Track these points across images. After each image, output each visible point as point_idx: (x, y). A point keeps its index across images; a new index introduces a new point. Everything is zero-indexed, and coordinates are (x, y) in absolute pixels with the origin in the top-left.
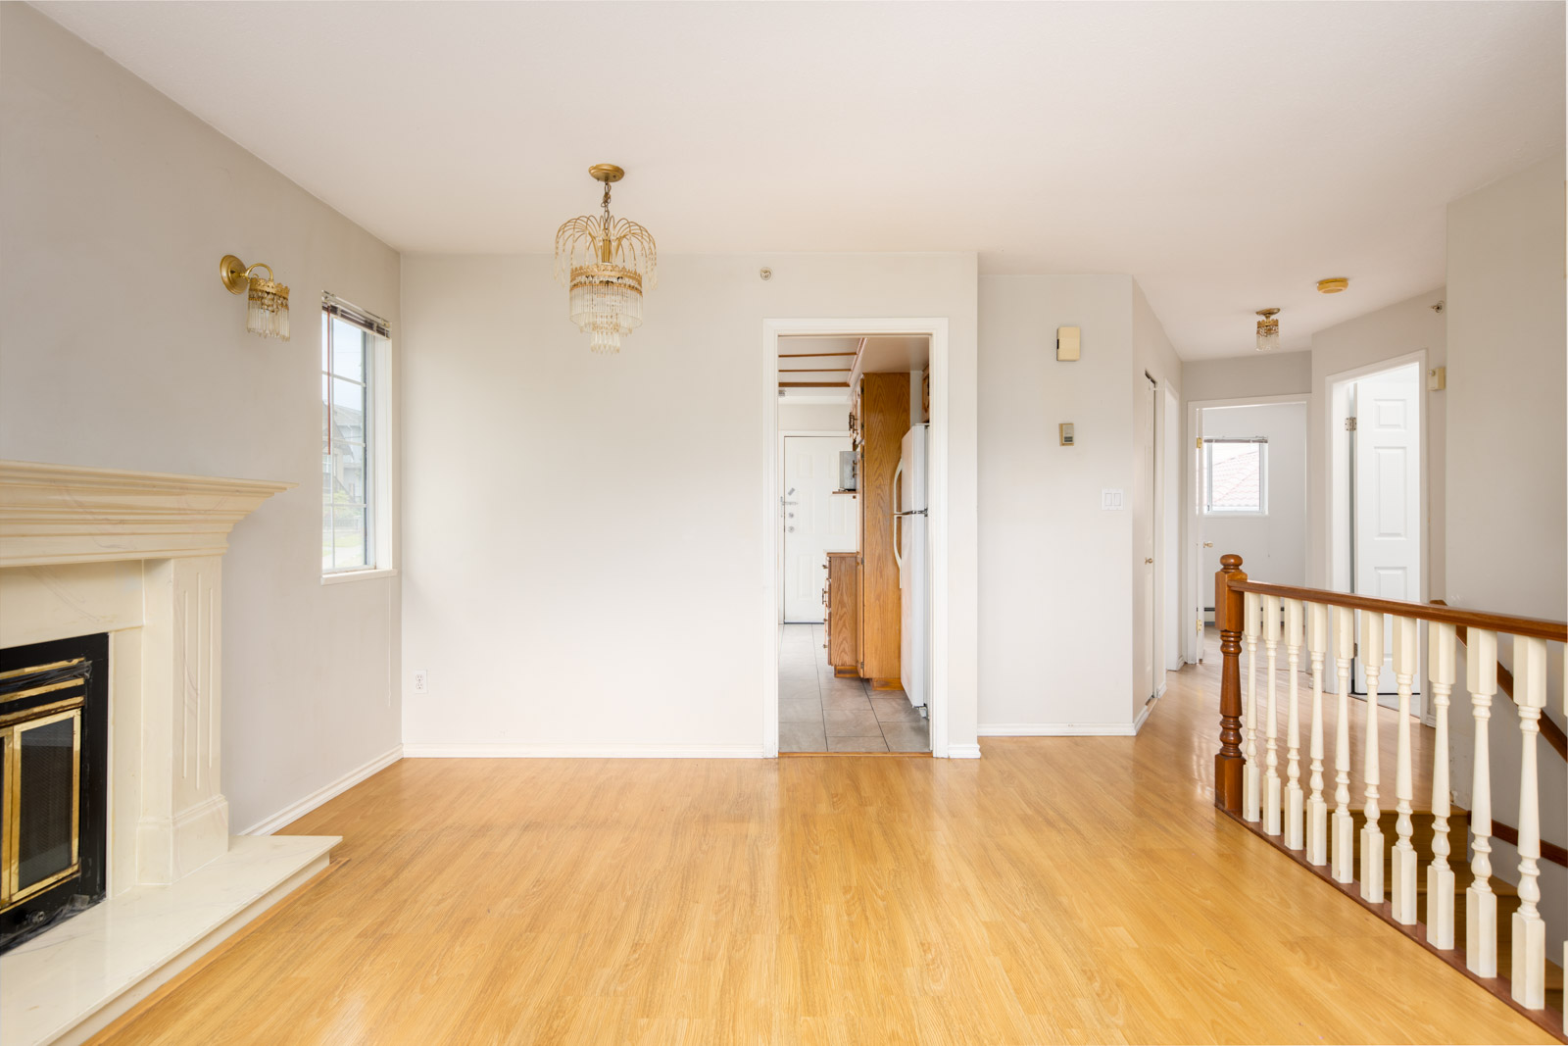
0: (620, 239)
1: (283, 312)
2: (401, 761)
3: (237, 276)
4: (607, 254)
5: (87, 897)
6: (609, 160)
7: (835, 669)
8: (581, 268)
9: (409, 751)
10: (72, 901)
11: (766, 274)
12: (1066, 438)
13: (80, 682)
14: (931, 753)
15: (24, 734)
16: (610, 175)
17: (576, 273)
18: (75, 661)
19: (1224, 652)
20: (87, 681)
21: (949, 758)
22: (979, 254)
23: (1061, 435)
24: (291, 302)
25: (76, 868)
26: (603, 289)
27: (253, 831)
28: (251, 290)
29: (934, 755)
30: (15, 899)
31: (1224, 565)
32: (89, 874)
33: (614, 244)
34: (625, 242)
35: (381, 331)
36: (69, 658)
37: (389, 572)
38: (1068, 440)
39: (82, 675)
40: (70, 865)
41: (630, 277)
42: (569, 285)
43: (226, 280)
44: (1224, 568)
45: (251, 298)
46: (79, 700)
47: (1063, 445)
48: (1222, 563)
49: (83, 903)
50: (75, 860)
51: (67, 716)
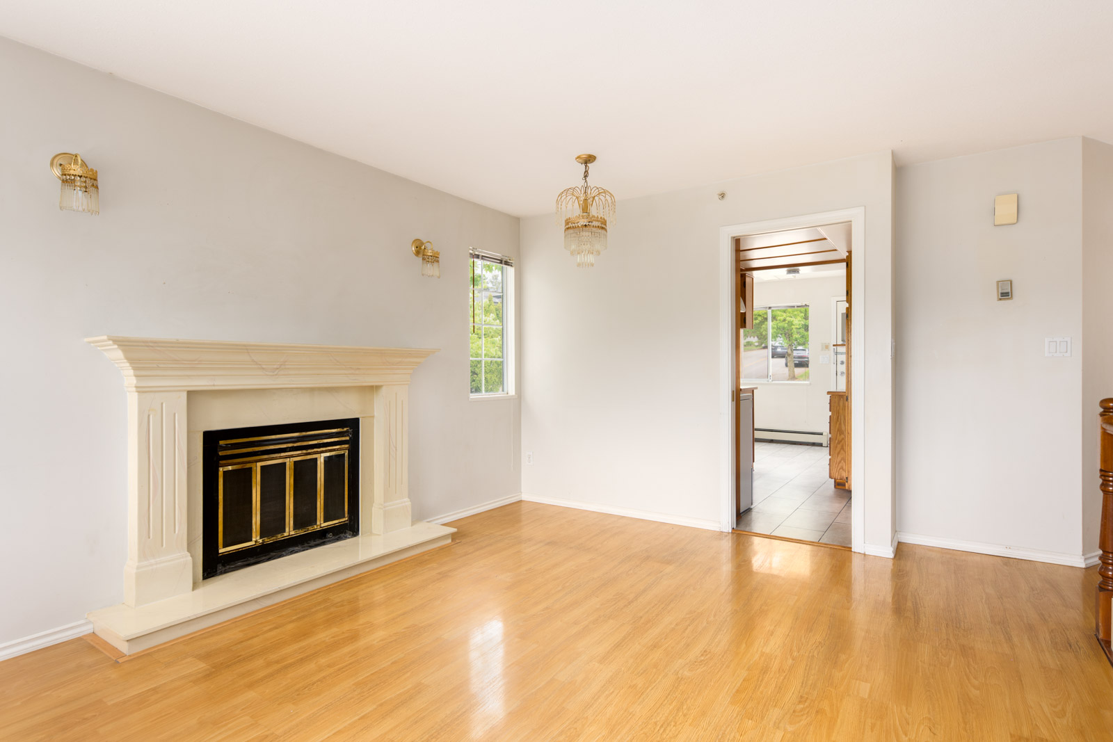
0: (594, 198)
1: (435, 264)
2: (521, 501)
3: (420, 249)
4: (585, 209)
5: (351, 533)
6: (585, 152)
7: (835, 482)
8: (569, 218)
9: (525, 497)
10: (345, 533)
11: (722, 196)
12: (1002, 293)
13: (348, 438)
14: (851, 548)
15: (325, 457)
16: (588, 160)
17: (567, 222)
18: (345, 429)
19: (1103, 491)
20: (350, 438)
21: (865, 554)
22: (893, 153)
23: (998, 291)
24: (440, 259)
25: (347, 519)
26: (584, 228)
27: (434, 520)
28: (423, 255)
29: (853, 550)
30: (322, 526)
31: (1104, 408)
32: (352, 523)
33: (590, 201)
34: (596, 198)
35: (507, 263)
36: (343, 428)
37: (512, 396)
38: (1005, 295)
39: (348, 436)
40: (344, 517)
41: (598, 221)
42: (564, 228)
43: (414, 252)
44: (1104, 412)
45: (424, 259)
46: (347, 446)
47: (1000, 299)
48: (1101, 406)
49: (350, 535)
50: (346, 515)
51: (342, 452)
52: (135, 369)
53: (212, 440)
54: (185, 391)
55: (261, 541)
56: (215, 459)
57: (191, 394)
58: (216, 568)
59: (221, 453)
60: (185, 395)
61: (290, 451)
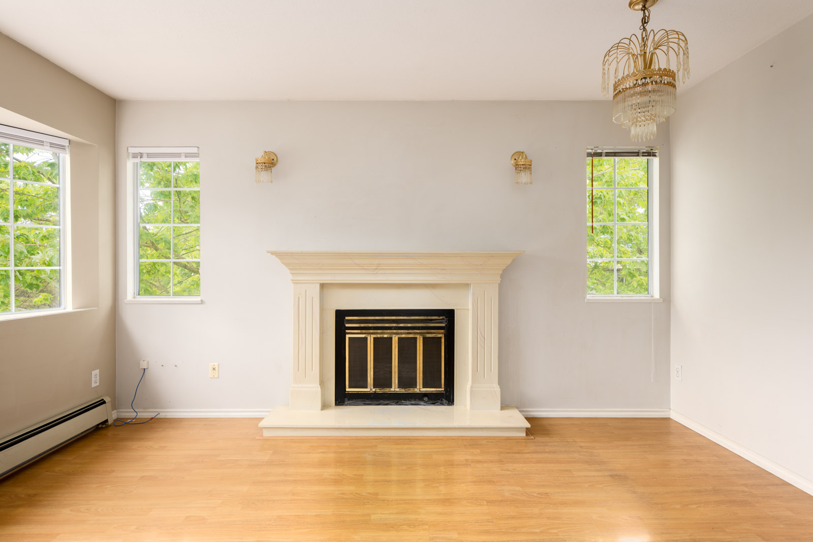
5: (447, 401)
9: (673, 415)
10: (442, 400)
13: (443, 325)
18: (441, 318)
20: (446, 325)
25: (443, 389)
30: (421, 390)
32: (448, 394)
37: (657, 300)
39: (443, 323)
40: (441, 387)
45: (516, 169)
46: (443, 331)
49: (446, 403)
50: (443, 386)
51: (439, 336)
52: (290, 269)
53: (341, 315)
54: (318, 283)
55: (374, 390)
56: (343, 328)
57: (323, 286)
58: (344, 400)
59: (347, 325)
60: (318, 286)
61: (395, 329)
